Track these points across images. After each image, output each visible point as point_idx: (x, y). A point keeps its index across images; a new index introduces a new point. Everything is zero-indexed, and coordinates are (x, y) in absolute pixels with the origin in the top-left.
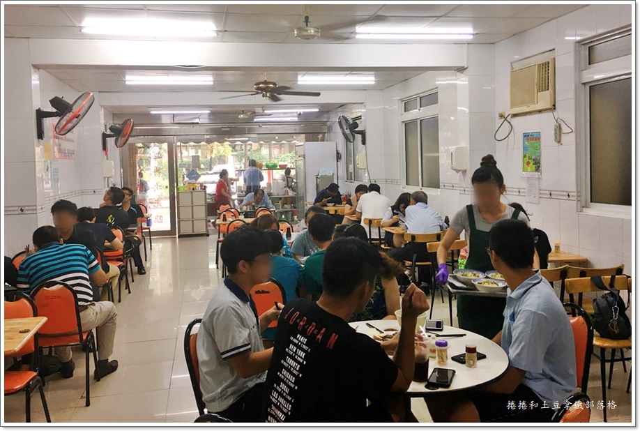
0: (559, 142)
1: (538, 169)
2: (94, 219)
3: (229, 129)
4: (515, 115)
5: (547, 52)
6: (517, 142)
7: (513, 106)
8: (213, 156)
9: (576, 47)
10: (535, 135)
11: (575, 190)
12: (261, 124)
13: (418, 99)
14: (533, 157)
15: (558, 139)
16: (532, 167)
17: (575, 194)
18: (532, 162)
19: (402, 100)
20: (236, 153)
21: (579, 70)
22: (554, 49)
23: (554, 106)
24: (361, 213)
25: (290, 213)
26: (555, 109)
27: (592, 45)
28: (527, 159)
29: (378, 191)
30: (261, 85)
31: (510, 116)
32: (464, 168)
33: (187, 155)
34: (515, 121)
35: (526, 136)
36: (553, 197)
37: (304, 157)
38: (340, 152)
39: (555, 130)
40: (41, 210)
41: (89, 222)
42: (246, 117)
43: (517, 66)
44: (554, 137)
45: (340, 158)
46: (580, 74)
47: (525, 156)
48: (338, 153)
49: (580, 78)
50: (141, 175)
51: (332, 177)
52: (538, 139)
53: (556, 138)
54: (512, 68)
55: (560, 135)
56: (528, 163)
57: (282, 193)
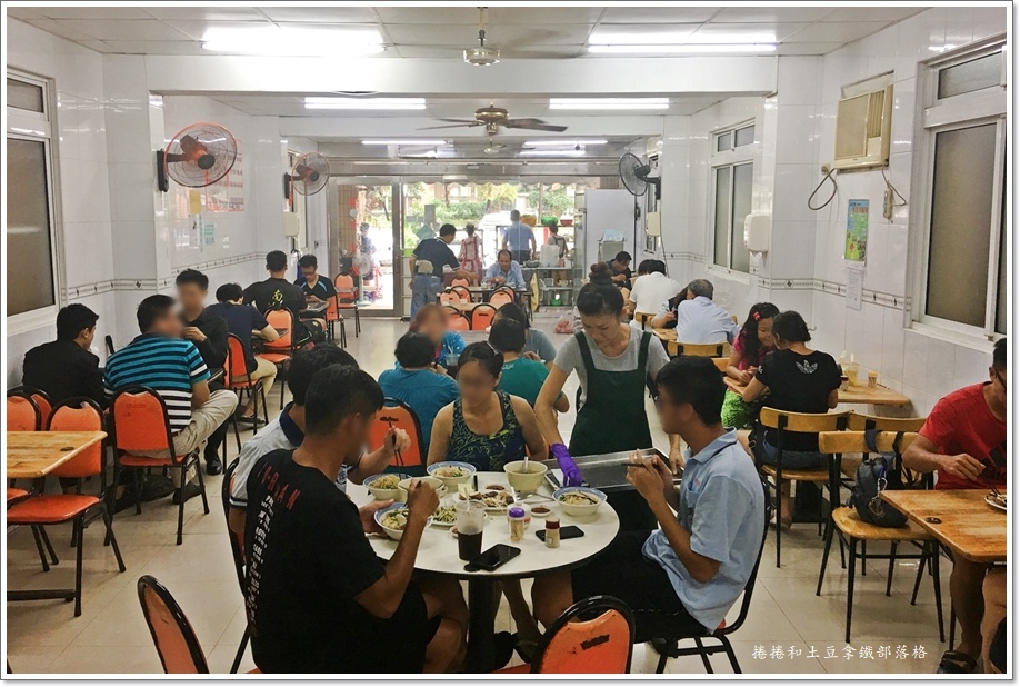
0: (889, 218)
1: (862, 257)
2: (241, 300)
3: (477, 167)
4: (842, 171)
5: (884, 74)
6: (841, 210)
7: (838, 156)
8: (492, 199)
9: (919, 70)
10: (863, 205)
11: (903, 295)
12: (525, 161)
13: (733, 132)
14: (858, 239)
15: (888, 214)
16: (856, 253)
17: (903, 300)
18: (856, 245)
19: (714, 133)
20: (527, 194)
21: (922, 106)
22: (892, 72)
23: (887, 160)
24: (635, 304)
25: (567, 293)
26: (887, 165)
27: (945, 67)
28: (850, 240)
29: (663, 272)
30: (484, 114)
31: (835, 171)
32: (764, 248)
33: (457, 194)
34: (842, 179)
35: (853, 204)
36: (878, 301)
37: (586, 213)
38: (639, 205)
39: (886, 198)
40: (163, 286)
41: (233, 302)
42: (495, 151)
43: (850, 93)
44: (882, 210)
45: (639, 215)
46: (923, 114)
47: (848, 236)
48: (636, 207)
49: (923, 121)
50: (365, 226)
51: (621, 244)
52: (866, 210)
53: (885, 212)
54: (843, 95)
55: (891, 208)
56: (852, 247)
57: (555, 264)
